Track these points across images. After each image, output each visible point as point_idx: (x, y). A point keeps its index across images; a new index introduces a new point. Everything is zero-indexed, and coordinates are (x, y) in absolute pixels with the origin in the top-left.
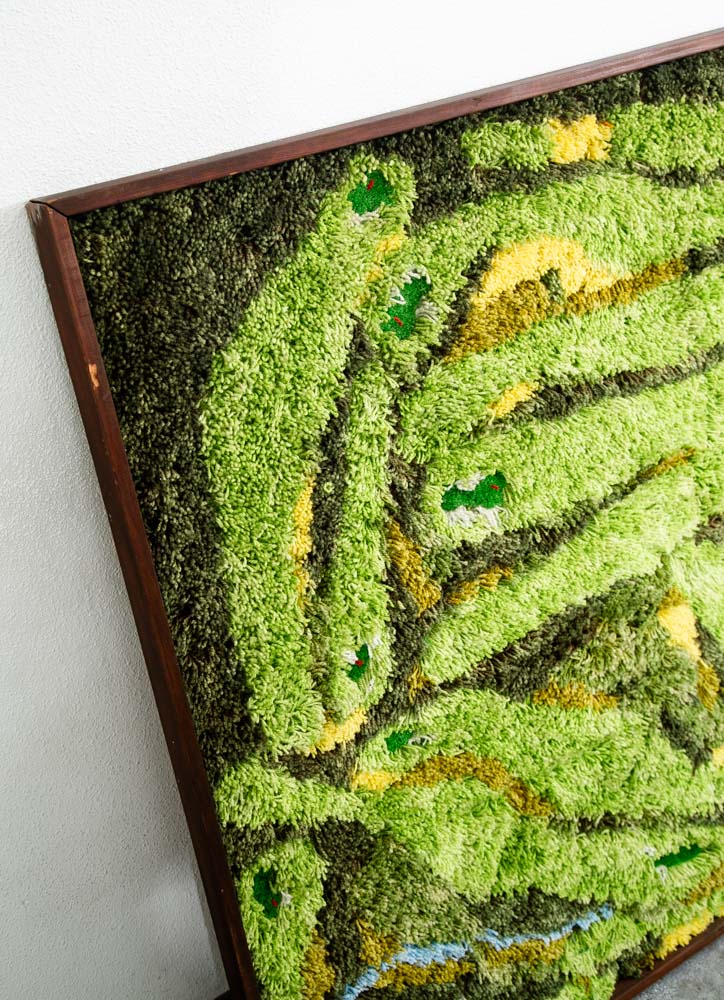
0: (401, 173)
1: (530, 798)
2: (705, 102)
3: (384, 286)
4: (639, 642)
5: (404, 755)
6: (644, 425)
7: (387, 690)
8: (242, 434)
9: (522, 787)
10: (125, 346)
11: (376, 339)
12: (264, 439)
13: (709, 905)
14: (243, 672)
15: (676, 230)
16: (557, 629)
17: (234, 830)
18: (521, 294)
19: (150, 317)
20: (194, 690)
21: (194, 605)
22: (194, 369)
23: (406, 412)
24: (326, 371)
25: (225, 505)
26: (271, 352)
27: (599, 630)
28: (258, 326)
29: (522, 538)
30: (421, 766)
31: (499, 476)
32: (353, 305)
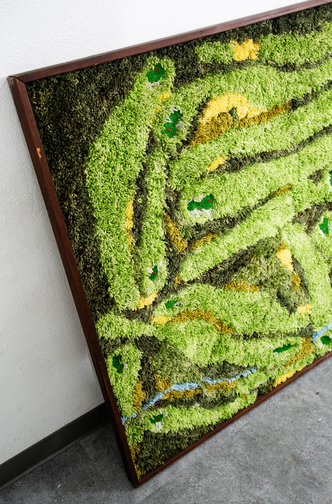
0: (169, 65)
1: (224, 327)
2: (299, 34)
3: (162, 114)
4: (269, 264)
5: (172, 310)
6: (272, 175)
7: (165, 284)
8: (103, 178)
9: (220, 322)
10: (52, 140)
11: (159, 138)
12: (112, 180)
13: (294, 366)
14: (106, 277)
15: (286, 91)
16: (235, 259)
17: (104, 340)
18: (221, 118)
19: (62, 127)
20: (86, 284)
21: (85, 250)
22: (82, 150)
23: (172, 169)
24: (138, 151)
25: (96, 208)
26: (114, 143)
27: (252, 260)
28: (109, 132)
29: (221, 222)
30: (179, 314)
31: (211, 195)
32: (149, 123)
